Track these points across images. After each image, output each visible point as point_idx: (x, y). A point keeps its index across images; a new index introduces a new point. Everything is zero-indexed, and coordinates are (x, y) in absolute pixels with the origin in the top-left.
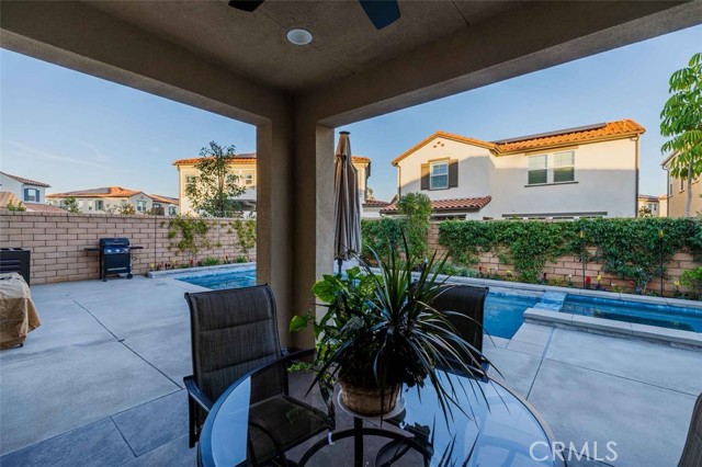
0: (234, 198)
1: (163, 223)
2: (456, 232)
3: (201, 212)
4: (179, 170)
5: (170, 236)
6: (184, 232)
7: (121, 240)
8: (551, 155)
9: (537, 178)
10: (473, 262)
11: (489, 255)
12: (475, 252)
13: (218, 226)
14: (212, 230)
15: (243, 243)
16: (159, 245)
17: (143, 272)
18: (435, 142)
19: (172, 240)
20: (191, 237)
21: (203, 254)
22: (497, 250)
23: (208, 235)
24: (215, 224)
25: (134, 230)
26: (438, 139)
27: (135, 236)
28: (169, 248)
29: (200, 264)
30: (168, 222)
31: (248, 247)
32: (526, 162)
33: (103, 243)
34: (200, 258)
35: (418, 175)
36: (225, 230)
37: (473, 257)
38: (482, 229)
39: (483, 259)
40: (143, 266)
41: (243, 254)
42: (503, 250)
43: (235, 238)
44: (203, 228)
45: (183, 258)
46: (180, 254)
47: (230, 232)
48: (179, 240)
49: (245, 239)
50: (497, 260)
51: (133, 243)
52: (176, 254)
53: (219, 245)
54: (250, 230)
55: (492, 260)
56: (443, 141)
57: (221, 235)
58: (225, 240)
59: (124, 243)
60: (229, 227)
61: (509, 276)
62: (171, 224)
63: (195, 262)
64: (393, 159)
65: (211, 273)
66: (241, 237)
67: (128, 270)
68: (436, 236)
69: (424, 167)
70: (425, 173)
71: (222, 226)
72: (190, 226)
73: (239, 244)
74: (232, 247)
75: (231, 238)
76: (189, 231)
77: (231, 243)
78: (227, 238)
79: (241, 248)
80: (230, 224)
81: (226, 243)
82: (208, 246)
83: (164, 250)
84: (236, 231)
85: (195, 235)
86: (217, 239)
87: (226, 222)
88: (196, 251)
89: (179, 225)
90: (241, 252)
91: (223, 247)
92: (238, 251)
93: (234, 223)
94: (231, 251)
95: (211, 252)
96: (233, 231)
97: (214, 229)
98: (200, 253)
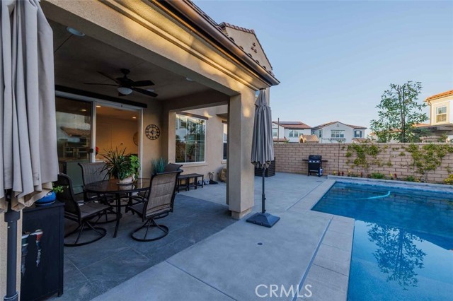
1: (344, 148)
5: (348, 155)
6: (358, 153)
13: (390, 150)
14: (381, 153)
15: (419, 165)
16: (341, 161)
19: (350, 158)
20: (364, 157)
21: (374, 170)
24: (386, 148)
25: (327, 152)
28: (347, 163)
29: (368, 176)
30: (347, 147)
33: (310, 158)
34: (371, 172)
36: (397, 153)
41: (419, 175)
43: (409, 159)
44: (374, 151)
45: (356, 170)
46: (355, 168)
47: (402, 155)
48: (355, 158)
49: (422, 161)
51: (324, 158)
52: (352, 167)
53: (390, 165)
57: (392, 157)
58: (397, 161)
60: (402, 150)
62: (349, 148)
63: (366, 174)
66: (417, 159)
67: (319, 172)
71: (393, 149)
72: (363, 149)
73: (413, 165)
74: (405, 167)
75: (404, 160)
76: (362, 153)
77: (404, 164)
78: (399, 159)
79: (416, 169)
80: (403, 148)
81: (398, 163)
82: (379, 165)
83: (345, 164)
84: (411, 154)
85: (367, 156)
86: (388, 160)
87: (398, 147)
88: (368, 167)
89: (355, 148)
90: (417, 172)
91: (395, 166)
92: (412, 171)
93: (407, 147)
94: (402, 170)
95: (381, 169)
96: (406, 153)
97: (385, 152)
98: (371, 168)
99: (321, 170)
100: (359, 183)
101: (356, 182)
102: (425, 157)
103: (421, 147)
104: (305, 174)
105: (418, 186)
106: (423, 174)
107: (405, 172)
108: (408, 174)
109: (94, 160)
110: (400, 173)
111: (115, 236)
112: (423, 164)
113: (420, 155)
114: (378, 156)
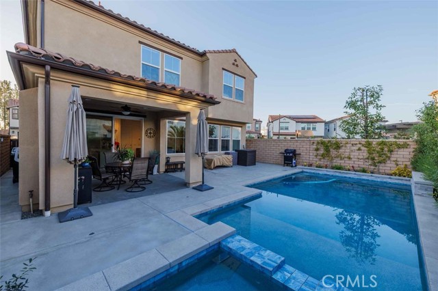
1: (313, 143)
5: (317, 150)
6: (325, 148)
13: (350, 145)
14: (343, 148)
15: (373, 159)
16: (311, 154)
19: (318, 152)
21: (337, 162)
24: (347, 143)
28: (316, 156)
31: (380, 163)
33: (286, 151)
34: (334, 164)
36: (355, 148)
41: (373, 167)
44: (337, 146)
45: (322, 163)
46: (322, 160)
47: (359, 149)
48: (322, 152)
49: (375, 155)
51: (298, 152)
52: (320, 160)
53: (350, 158)
54: (382, 149)
57: (352, 151)
58: (355, 155)
60: (359, 146)
62: (318, 143)
66: (371, 153)
71: (353, 144)
72: (329, 144)
73: (368, 158)
74: (362, 160)
75: (361, 154)
76: (328, 147)
77: (361, 157)
78: (356, 153)
79: (370, 162)
80: (360, 144)
81: (356, 157)
82: (341, 158)
83: (314, 157)
84: (366, 149)
85: (331, 150)
86: (348, 154)
87: (356, 142)
88: (332, 159)
89: (322, 143)
90: (371, 165)
91: (353, 159)
92: (367, 164)
93: (364, 143)
94: (359, 163)
95: (343, 161)
96: (363, 148)
97: (346, 147)
98: (335, 161)
99: (294, 161)
100: (321, 172)
101: (318, 172)
102: (378, 152)
103: (374, 143)
104: (281, 165)
105: (365, 177)
106: (376, 166)
107: (362, 164)
108: (364, 166)
109: (114, 151)
110: (357, 166)
111: (118, 189)
112: (376, 158)
113: (374, 150)
114: (341, 150)
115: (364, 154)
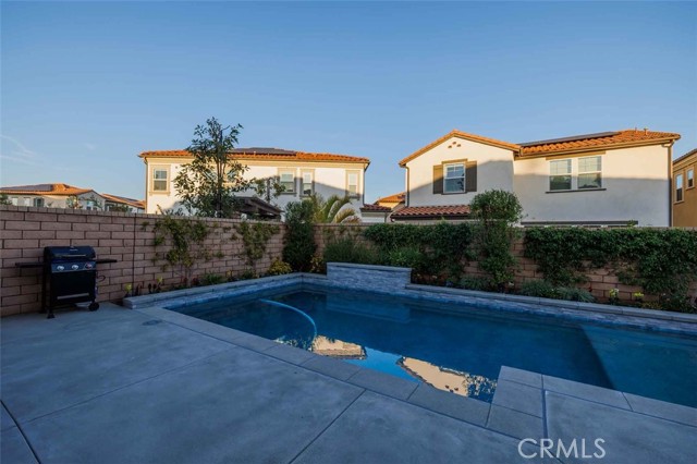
0: (238, 194)
1: (145, 224)
2: (555, 241)
3: (194, 210)
4: (146, 163)
5: (156, 243)
6: (175, 238)
7: (81, 249)
8: (575, 160)
9: (560, 185)
10: (578, 281)
11: (602, 272)
12: (581, 268)
13: (220, 230)
14: (211, 236)
15: (249, 253)
16: (139, 256)
17: (113, 296)
18: (449, 142)
19: (159, 249)
20: (185, 246)
21: (201, 268)
22: (614, 266)
23: (207, 242)
24: (215, 227)
25: (101, 234)
26: (454, 139)
27: (103, 242)
28: (153, 261)
29: (196, 283)
30: (152, 222)
31: (256, 258)
32: (547, 168)
33: (49, 255)
35: (429, 178)
36: (227, 236)
37: (577, 274)
38: (595, 238)
39: (594, 278)
40: (113, 288)
41: (250, 267)
42: (623, 266)
43: (239, 247)
44: (200, 232)
45: (173, 274)
46: (169, 269)
47: (234, 238)
48: (168, 249)
49: (251, 247)
50: (614, 279)
51: (101, 253)
52: (164, 269)
53: (221, 256)
54: (258, 236)
55: (607, 279)
56: (459, 141)
57: (223, 242)
58: (229, 248)
59: (87, 254)
60: (233, 231)
61: (640, 300)
62: (157, 225)
63: (190, 279)
64: (401, 160)
65: (215, 296)
66: (247, 244)
67: (92, 297)
68: (520, 247)
69: (437, 169)
70: (438, 176)
71: (224, 229)
73: (244, 253)
74: (237, 258)
75: (235, 246)
77: (236, 252)
78: (230, 245)
79: (246, 259)
80: (234, 227)
81: (229, 252)
82: (207, 257)
83: (147, 263)
84: (242, 236)
85: (189, 242)
86: (218, 247)
87: (228, 225)
88: (191, 264)
89: (169, 226)
90: (247, 264)
91: (225, 258)
92: (243, 262)
93: (239, 226)
94: (233, 263)
95: (209, 265)
96: (238, 236)
97: (214, 233)
98: (195, 266)
102: (254, 241)
106: (252, 265)
107: (236, 265)
110: (231, 269)
112: (253, 251)
113: (250, 239)
115: (240, 246)
